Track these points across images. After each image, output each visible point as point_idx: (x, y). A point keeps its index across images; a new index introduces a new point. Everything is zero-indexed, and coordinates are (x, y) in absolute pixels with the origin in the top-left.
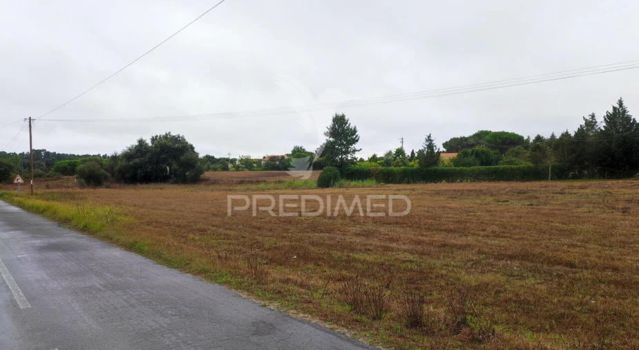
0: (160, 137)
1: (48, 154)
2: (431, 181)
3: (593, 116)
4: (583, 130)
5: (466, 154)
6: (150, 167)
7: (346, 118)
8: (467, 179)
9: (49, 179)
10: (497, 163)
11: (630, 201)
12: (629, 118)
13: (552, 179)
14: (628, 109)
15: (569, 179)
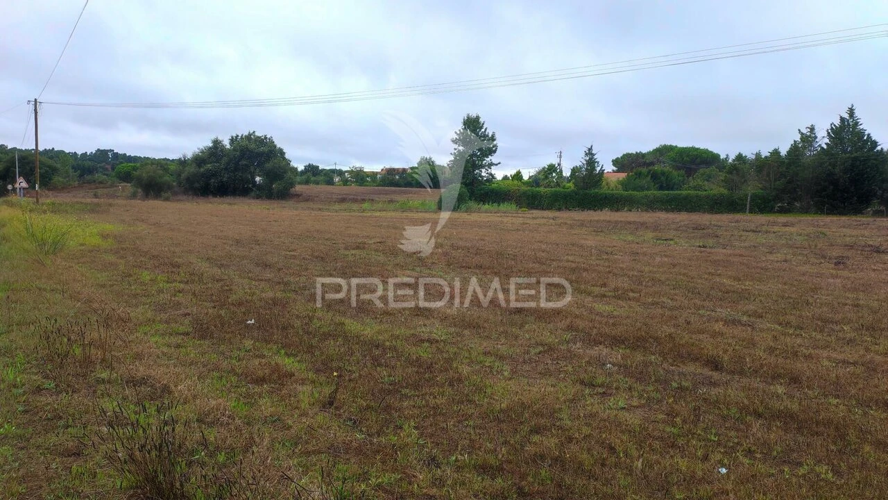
0: (242, 138)
1: (116, 155)
2: (590, 209)
3: (812, 129)
4: (798, 147)
5: (639, 175)
6: (226, 175)
7: (481, 120)
8: (638, 208)
9: (102, 185)
10: (680, 188)
11: (851, 247)
12: (861, 133)
13: (751, 212)
14: (861, 121)
15: (775, 212)
